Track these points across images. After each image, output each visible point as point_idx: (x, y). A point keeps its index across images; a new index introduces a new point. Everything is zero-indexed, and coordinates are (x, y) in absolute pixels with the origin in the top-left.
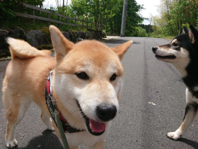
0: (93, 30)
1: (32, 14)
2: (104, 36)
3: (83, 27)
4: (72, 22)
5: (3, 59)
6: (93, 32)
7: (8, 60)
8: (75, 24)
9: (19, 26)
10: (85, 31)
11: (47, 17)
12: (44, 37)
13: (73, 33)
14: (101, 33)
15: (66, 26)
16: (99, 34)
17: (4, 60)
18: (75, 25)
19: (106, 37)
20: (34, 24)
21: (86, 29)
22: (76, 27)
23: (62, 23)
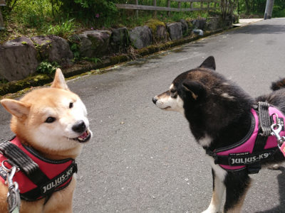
0: (218, 14)
1: (135, 4)
2: (235, 20)
3: (201, 11)
4: (186, 6)
5: (110, 68)
6: (218, 17)
7: (115, 69)
8: (190, 7)
9: (120, 22)
10: (205, 16)
11: (153, 5)
12: (150, 35)
13: (187, 22)
14: (230, 17)
15: (178, 13)
16: (227, 18)
17: (111, 70)
18: (189, 9)
19: (238, 23)
20: (138, 18)
21: (207, 13)
22: (192, 11)
23: (172, 9)
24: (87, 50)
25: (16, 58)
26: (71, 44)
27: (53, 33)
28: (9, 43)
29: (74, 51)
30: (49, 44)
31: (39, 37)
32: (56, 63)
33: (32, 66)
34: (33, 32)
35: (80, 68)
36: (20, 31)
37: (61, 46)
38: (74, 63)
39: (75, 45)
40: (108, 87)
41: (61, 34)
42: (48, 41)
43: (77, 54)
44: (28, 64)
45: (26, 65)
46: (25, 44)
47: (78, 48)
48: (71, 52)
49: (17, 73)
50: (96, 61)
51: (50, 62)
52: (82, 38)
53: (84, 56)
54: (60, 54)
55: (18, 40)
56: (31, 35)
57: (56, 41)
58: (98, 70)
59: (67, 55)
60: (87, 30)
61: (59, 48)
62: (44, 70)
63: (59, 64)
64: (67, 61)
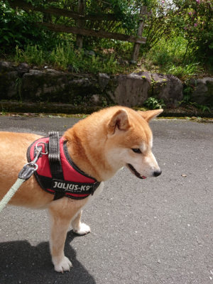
24: (199, 96)
25: (132, 88)
26: (185, 86)
27: (173, 73)
28: (132, 75)
29: (185, 94)
30: (164, 82)
31: (159, 74)
32: (163, 101)
33: (141, 99)
34: (156, 69)
35: (183, 112)
36: (146, 67)
37: (174, 86)
38: (180, 106)
39: (189, 88)
40: (197, 136)
41: (179, 76)
42: (164, 80)
43: (187, 98)
44: (139, 96)
45: (137, 96)
46: (144, 78)
47: (190, 92)
48: (182, 95)
49: (128, 101)
50: (204, 109)
51: (158, 99)
52: (199, 83)
53: (192, 102)
54: (170, 94)
55: (140, 73)
56: (152, 71)
57: (172, 80)
58: (199, 119)
59: (176, 97)
60: (209, 76)
61: (172, 88)
62: (149, 105)
63: (165, 102)
64: (173, 102)
